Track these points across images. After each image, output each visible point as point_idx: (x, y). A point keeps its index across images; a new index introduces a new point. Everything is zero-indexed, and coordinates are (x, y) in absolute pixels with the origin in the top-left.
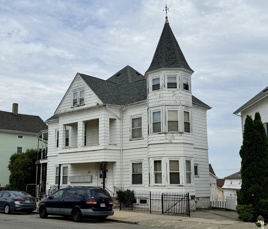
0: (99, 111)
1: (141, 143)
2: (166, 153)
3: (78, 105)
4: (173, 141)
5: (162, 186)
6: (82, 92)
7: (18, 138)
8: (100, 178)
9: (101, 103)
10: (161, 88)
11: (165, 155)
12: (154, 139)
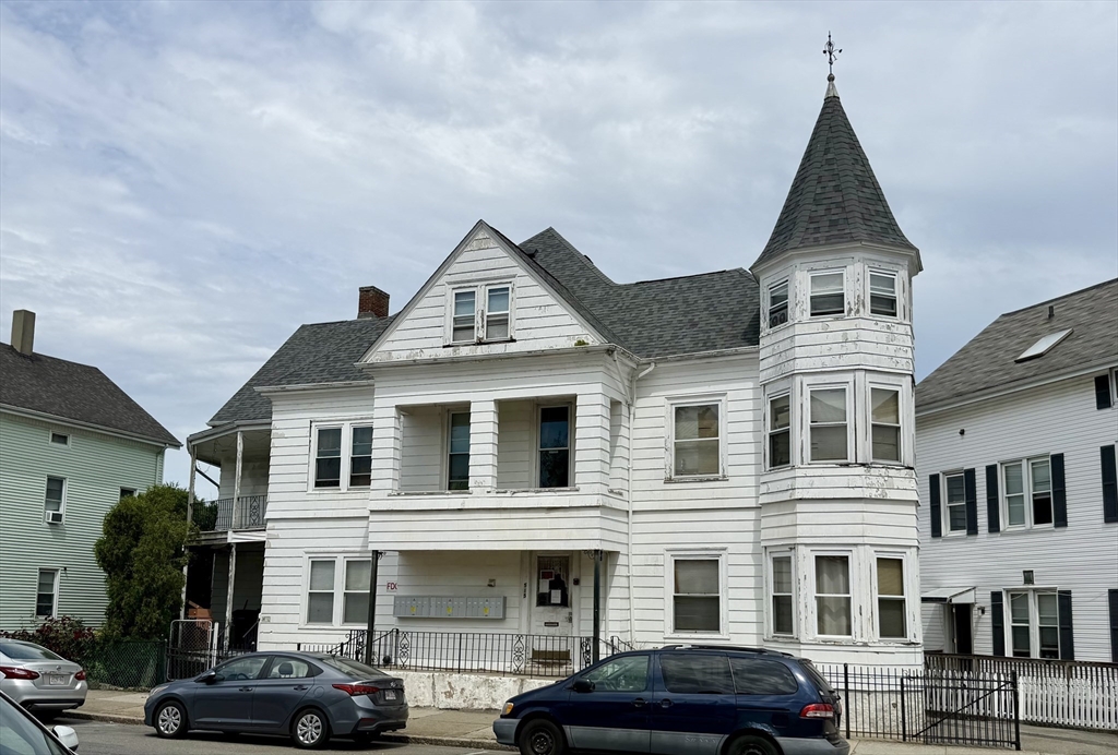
0: (578, 367)
1: (718, 493)
2: (870, 530)
3: (479, 339)
4: (892, 495)
5: (855, 645)
6: (499, 294)
7: (53, 441)
8: (541, 608)
9: (593, 339)
10: (850, 310)
11: (866, 540)
12: (817, 482)
